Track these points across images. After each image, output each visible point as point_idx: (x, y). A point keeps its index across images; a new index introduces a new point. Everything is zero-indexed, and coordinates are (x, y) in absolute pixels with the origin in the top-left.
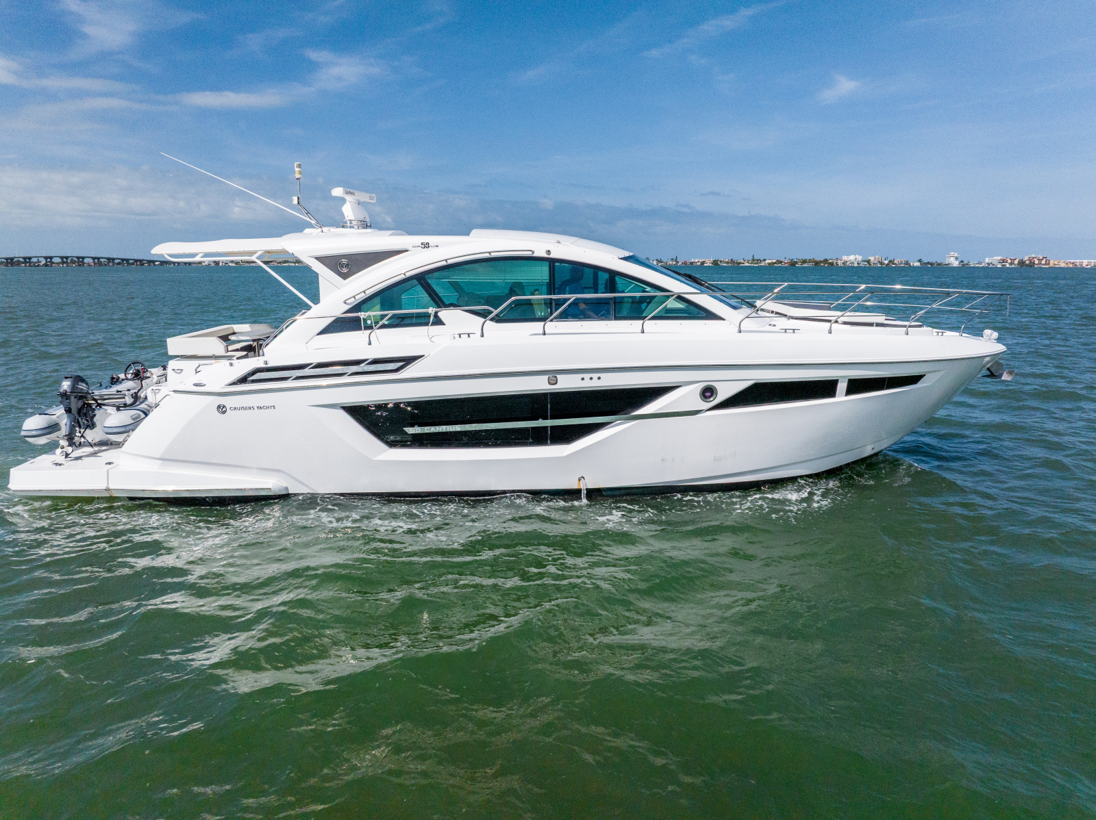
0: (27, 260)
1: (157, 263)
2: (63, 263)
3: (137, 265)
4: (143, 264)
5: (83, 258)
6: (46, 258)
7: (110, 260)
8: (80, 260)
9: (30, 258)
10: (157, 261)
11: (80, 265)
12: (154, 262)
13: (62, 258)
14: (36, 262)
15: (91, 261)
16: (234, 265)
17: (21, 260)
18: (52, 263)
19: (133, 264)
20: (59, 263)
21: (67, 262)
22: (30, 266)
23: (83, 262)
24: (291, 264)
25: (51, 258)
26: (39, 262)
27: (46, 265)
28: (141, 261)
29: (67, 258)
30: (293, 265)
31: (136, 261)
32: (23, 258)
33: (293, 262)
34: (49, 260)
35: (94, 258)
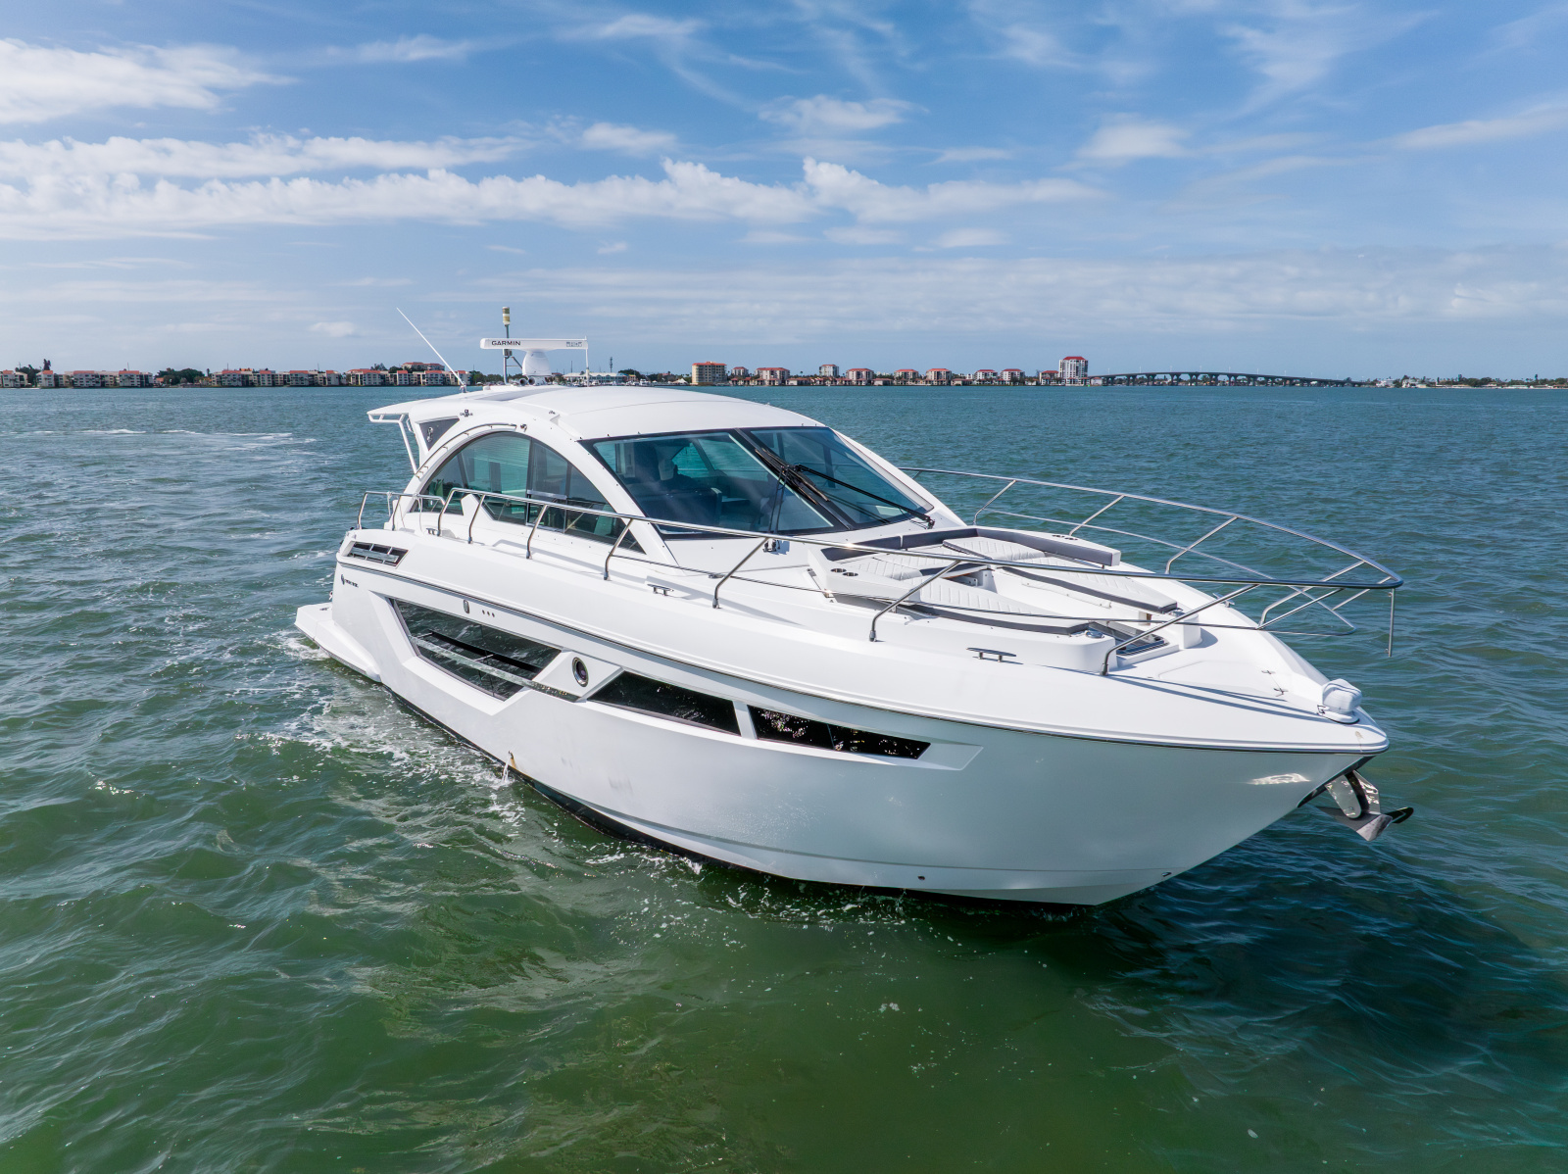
0: (1151, 376)
1: (1314, 383)
2: (1192, 381)
3: (1285, 385)
4: (1294, 384)
5: (1217, 375)
6: (1172, 375)
7: (1252, 378)
8: (1213, 378)
9: (1154, 375)
10: (1314, 380)
11: (1211, 384)
12: (1309, 381)
13: (1191, 374)
14: (1162, 380)
15: (1226, 378)
16: (1424, 386)
17: (1145, 377)
18: (1180, 380)
19: (1281, 383)
20: (1187, 382)
21: (1196, 381)
22: (1154, 385)
23: (1216, 379)
24: (1521, 387)
25: (1178, 374)
26: (1166, 379)
27: (1172, 384)
28: (1291, 379)
29: (1197, 374)
30: (1526, 388)
31: (1285, 379)
32: (1146, 374)
33: (1526, 384)
34: (1175, 377)
35: (1230, 375)
